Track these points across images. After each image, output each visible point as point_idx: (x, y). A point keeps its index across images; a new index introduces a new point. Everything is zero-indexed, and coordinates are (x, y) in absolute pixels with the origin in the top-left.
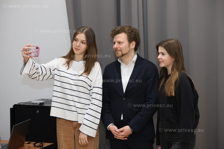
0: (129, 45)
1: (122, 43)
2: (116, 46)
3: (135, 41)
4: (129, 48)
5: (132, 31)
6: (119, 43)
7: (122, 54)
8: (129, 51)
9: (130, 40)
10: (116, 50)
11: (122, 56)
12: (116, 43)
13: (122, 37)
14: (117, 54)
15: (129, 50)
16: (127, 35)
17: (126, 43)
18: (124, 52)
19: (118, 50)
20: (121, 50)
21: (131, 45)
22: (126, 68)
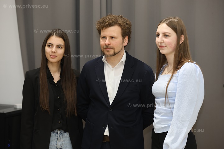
1: (115, 38)
2: (107, 42)
3: (128, 36)
4: (123, 45)
5: (127, 24)
6: (112, 38)
7: (114, 53)
8: (122, 49)
9: (124, 36)
10: (107, 46)
11: (114, 55)
12: (108, 39)
13: (115, 31)
14: (108, 51)
16: (122, 29)
17: (120, 38)
18: (116, 51)
19: (111, 47)
20: (113, 48)
21: (124, 41)
22: (113, 70)
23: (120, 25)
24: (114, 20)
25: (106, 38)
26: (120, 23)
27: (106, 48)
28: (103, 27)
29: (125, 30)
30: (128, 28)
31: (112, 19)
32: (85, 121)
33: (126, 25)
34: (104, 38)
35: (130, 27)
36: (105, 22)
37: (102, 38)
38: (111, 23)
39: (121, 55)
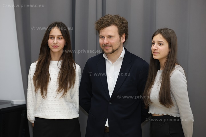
0: (120, 38)
1: (112, 37)
2: (106, 41)
3: (125, 34)
6: (109, 37)
7: (113, 50)
8: (120, 46)
9: (121, 34)
10: (105, 45)
11: (113, 53)
12: (106, 38)
13: (112, 30)
15: (120, 44)
16: (119, 28)
17: (117, 36)
18: (115, 48)
19: (109, 45)
20: (111, 46)
21: (122, 38)
22: (113, 65)
23: (116, 25)
24: (110, 20)
25: (104, 37)
26: (116, 22)
27: (105, 47)
28: (101, 28)
29: (122, 29)
30: (124, 26)
31: (108, 19)
32: (88, 113)
33: (122, 24)
34: (103, 37)
35: (126, 26)
36: (102, 23)
37: (101, 37)
38: (107, 24)
39: (120, 51)
